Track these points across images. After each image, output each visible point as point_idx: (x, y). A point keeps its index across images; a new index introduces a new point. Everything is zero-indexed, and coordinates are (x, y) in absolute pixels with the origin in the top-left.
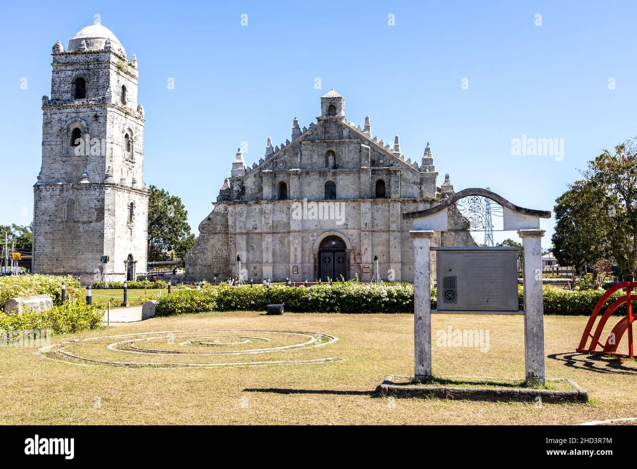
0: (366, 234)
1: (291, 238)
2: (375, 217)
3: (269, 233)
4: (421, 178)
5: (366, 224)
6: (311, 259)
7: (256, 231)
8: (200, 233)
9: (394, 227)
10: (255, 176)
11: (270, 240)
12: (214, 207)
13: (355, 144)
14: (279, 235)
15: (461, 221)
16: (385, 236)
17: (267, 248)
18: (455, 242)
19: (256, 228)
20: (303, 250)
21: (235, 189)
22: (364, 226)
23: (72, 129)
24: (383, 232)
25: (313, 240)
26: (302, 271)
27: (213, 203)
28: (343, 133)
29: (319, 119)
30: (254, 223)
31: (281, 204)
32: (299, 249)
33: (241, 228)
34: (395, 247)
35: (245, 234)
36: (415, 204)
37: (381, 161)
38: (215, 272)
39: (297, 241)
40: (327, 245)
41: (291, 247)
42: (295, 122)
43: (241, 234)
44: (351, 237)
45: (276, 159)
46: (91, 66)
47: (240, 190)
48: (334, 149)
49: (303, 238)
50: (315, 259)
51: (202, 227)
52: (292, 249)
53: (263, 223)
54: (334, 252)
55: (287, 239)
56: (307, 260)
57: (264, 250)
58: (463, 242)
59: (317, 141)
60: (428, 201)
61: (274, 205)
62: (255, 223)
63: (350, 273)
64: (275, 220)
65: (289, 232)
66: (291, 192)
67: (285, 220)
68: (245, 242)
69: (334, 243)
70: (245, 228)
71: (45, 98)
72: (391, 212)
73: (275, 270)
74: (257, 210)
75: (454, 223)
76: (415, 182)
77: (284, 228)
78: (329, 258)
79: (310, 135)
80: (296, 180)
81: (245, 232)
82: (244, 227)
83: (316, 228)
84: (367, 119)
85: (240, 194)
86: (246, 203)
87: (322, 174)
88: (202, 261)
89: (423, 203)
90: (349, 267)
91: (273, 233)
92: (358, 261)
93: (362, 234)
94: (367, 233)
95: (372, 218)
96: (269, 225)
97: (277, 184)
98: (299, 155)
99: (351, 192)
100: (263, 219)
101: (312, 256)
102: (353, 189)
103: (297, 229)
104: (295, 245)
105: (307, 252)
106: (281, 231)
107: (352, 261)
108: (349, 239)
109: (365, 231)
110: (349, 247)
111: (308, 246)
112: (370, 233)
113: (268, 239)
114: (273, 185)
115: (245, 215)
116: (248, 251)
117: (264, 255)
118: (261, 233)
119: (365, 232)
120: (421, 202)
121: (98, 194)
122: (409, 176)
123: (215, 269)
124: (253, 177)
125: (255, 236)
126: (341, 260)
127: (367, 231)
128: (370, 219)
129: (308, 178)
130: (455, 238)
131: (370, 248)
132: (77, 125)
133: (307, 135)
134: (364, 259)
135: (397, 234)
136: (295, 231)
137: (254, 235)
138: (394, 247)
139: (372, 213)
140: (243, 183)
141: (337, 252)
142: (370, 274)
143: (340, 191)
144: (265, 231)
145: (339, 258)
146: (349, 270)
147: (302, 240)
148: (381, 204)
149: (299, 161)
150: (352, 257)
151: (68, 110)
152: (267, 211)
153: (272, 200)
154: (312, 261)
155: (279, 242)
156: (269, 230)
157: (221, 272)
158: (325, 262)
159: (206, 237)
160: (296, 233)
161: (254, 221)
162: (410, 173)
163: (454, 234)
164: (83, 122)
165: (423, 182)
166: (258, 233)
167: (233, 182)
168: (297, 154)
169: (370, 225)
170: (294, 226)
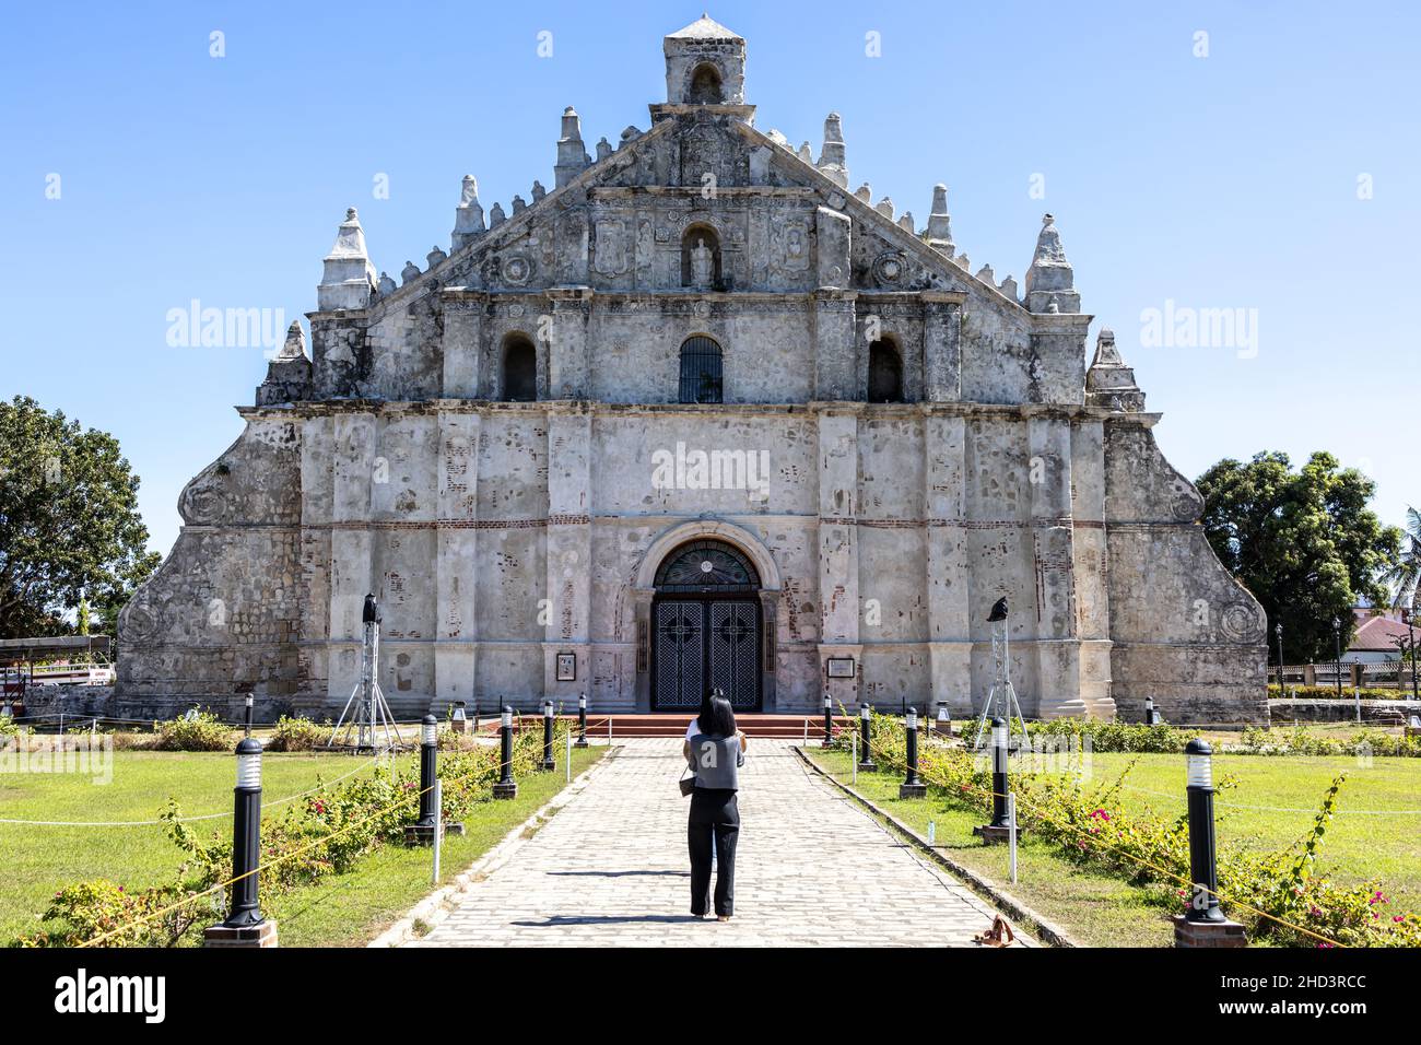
0: (838, 534)
1: (552, 545)
2: (871, 470)
3: (464, 525)
4: (1031, 336)
5: (839, 496)
6: (626, 626)
7: (412, 517)
8: (182, 523)
9: (941, 506)
10: (412, 309)
11: (469, 550)
12: (243, 423)
13: (793, 205)
14: (503, 534)
15: (1169, 491)
16: (906, 541)
17: (456, 580)
18: (1153, 566)
19: (411, 507)
20: (594, 589)
21: (333, 354)
22: (833, 502)
24: (899, 526)
25: (634, 554)
26: (591, 670)
27: (242, 411)
28: (748, 164)
29: (657, 113)
30: (404, 486)
31: (515, 418)
32: (582, 586)
33: (352, 504)
34: (948, 583)
35: (368, 526)
36: (1014, 428)
37: (891, 270)
38: (240, 674)
39: (574, 556)
40: (680, 576)
41: (552, 579)
42: (569, 122)
43: (351, 525)
44: (781, 543)
45: (495, 249)
47: (353, 360)
48: (716, 222)
49: (595, 544)
50: (641, 626)
51: (193, 502)
52: (554, 586)
53: (443, 484)
54: (707, 599)
55: (532, 548)
56: (612, 626)
57: (444, 589)
58: (1181, 570)
59: (653, 188)
60: (1064, 416)
61: (485, 417)
62: (409, 485)
63: (774, 681)
64: (487, 474)
65: (544, 523)
66: (555, 371)
67: (526, 472)
68: (366, 558)
69: (707, 567)
70: (369, 503)
72: (932, 452)
73: (481, 670)
74: (419, 437)
75: (1148, 499)
76: (1010, 348)
77: (523, 505)
78: (687, 622)
79: (624, 167)
80: (572, 325)
81: (368, 518)
82: (365, 499)
83: (647, 508)
84: (832, 122)
85: (350, 374)
86: (376, 407)
87: (672, 308)
88: (188, 632)
89: (1045, 425)
90: (771, 656)
91: (481, 525)
92: (807, 633)
93: (826, 531)
94: (844, 528)
95: (860, 475)
96: (464, 495)
97: (497, 341)
98: (586, 236)
99: (779, 377)
100: (443, 472)
101: (629, 614)
102: (786, 365)
103: (574, 509)
104: (568, 572)
105: (612, 600)
106: (509, 518)
107: (783, 635)
108: (771, 551)
109: (835, 521)
110: (771, 579)
111: (614, 577)
112: (854, 528)
113: (461, 546)
114: (485, 345)
117: (444, 608)
118: (434, 526)
119: (837, 527)
120: (1040, 417)
122: (989, 324)
123: (242, 662)
124: (403, 314)
125: (408, 538)
126: (746, 632)
127: (845, 521)
128: (854, 478)
129: (619, 321)
130: (1150, 551)
131: (854, 584)
133: (615, 167)
134: (831, 626)
135: (956, 534)
136: (568, 519)
137: (401, 532)
138: (942, 583)
139: (860, 457)
140: (363, 334)
141: (720, 599)
142: (854, 682)
143: (739, 375)
144: (450, 516)
145: (727, 622)
146: (772, 667)
147: (593, 551)
148: (893, 427)
149: (585, 256)
150: (783, 617)
152: (456, 442)
153: (479, 399)
154: (630, 630)
155: (501, 559)
156: (463, 514)
157: (265, 674)
158: (673, 637)
159: (207, 540)
160: (570, 527)
161: (405, 479)
162: (995, 317)
163: (1146, 537)
165: (1039, 351)
166: (420, 526)
167: (326, 329)
168: (577, 233)
169: (855, 499)
170: (566, 497)
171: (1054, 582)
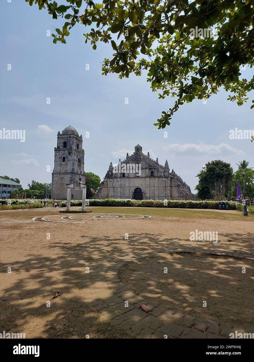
0: (147, 188)
1: (126, 189)
3: (119, 187)
7: (116, 186)
9: (156, 185)
14: (122, 188)
16: (153, 188)
17: (119, 191)
20: (129, 192)
21: (110, 174)
22: (147, 185)
23: (63, 157)
25: (132, 189)
27: (104, 178)
28: (141, 157)
29: (134, 153)
30: (115, 184)
31: (123, 179)
32: (128, 192)
37: (152, 166)
40: (136, 191)
42: (128, 154)
43: (111, 187)
46: (68, 139)
48: (138, 162)
49: (129, 188)
50: (133, 195)
51: (100, 185)
52: (126, 192)
55: (124, 189)
56: (130, 195)
59: (133, 160)
64: (121, 183)
66: (126, 175)
67: (124, 183)
68: (112, 190)
69: (138, 190)
71: (55, 148)
72: (155, 181)
74: (116, 180)
75: (175, 184)
76: (162, 172)
77: (124, 186)
78: (137, 194)
79: (131, 158)
82: (112, 185)
83: (133, 186)
84: (148, 153)
86: (113, 178)
88: (100, 195)
96: (119, 185)
99: (143, 175)
100: (118, 183)
107: (144, 196)
108: (143, 189)
110: (143, 191)
111: (130, 191)
112: (149, 187)
113: (119, 189)
115: (112, 182)
116: (113, 192)
117: (118, 193)
121: (70, 176)
123: (104, 197)
125: (115, 188)
126: (141, 195)
130: (175, 188)
131: (149, 192)
132: (64, 156)
134: (147, 195)
135: (157, 188)
136: (127, 187)
138: (156, 191)
139: (150, 181)
140: (112, 172)
141: (139, 193)
146: (143, 198)
148: (152, 179)
150: (144, 194)
151: (61, 152)
152: (119, 181)
153: (120, 178)
155: (122, 190)
158: (136, 196)
159: (101, 188)
162: (162, 169)
164: (66, 155)
165: (165, 172)
167: (109, 172)
169: (149, 184)
170: (127, 185)
171: (165, 191)
